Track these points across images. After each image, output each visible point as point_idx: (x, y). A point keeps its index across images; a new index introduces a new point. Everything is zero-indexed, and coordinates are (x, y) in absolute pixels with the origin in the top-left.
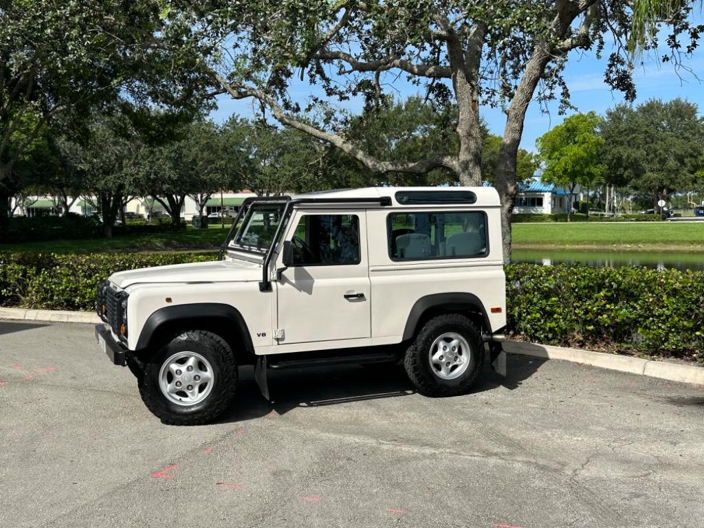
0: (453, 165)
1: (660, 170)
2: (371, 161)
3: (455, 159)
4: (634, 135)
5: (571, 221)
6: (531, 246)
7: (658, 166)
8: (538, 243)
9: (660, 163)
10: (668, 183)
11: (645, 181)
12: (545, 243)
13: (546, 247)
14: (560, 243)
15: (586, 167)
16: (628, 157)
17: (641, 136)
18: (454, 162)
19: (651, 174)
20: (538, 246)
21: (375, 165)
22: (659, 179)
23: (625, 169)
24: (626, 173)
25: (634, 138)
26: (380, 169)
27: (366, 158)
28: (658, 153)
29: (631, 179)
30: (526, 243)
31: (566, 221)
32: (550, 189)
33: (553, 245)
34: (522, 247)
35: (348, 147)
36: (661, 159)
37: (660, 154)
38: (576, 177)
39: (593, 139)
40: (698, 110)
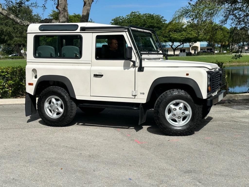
1: (20, 37)
4: (7, 21)
7: (20, 35)
9: (20, 34)
10: (24, 43)
11: (14, 42)
16: (6, 30)
17: (11, 21)
19: (16, 38)
22: (20, 41)
23: (5, 36)
24: (6, 38)
25: (7, 22)
26: (24, 24)
28: (19, 29)
29: (8, 40)
36: (20, 32)
37: (20, 30)
40: (33, 12)
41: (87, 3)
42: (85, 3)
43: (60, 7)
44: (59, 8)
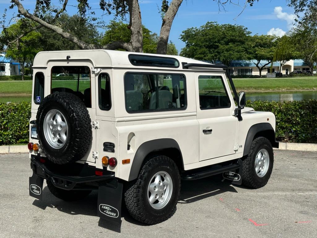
0: (129, 48)
2: (83, 44)
3: (130, 45)
5: (24, 80)
6: (12, 95)
8: (15, 92)
12: (19, 92)
13: (20, 95)
14: (29, 92)
15: (32, 49)
18: (129, 46)
20: (16, 95)
21: (87, 47)
27: (80, 42)
30: (8, 93)
31: (21, 80)
32: (9, 61)
33: (25, 94)
34: (7, 95)
35: (67, 35)
38: (27, 54)
39: (35, 33)
41: (167, 22)
42: (164, 22)
43: (133, 27)
44: (131, 28)
